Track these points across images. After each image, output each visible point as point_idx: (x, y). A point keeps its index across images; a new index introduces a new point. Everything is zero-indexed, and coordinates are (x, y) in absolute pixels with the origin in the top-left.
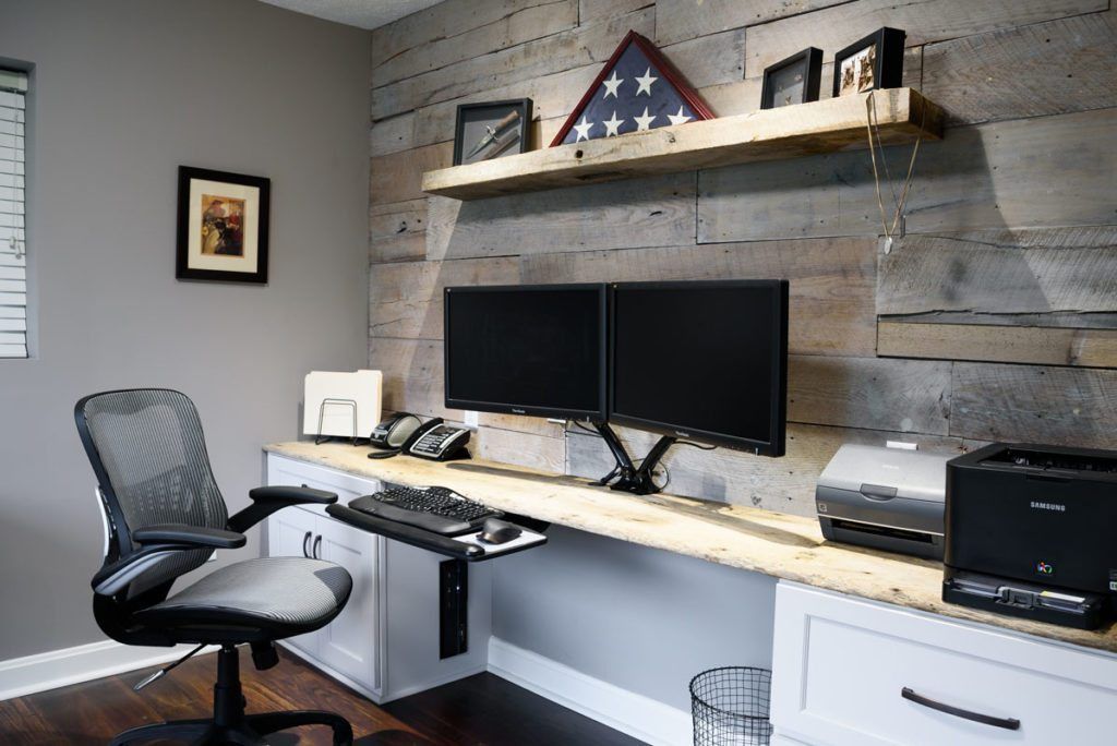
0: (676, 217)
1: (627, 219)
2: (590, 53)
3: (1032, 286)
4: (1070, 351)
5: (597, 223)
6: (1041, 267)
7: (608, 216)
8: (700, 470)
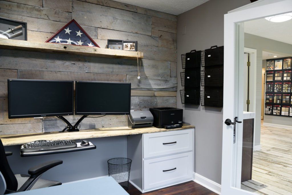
0: (79, 65)
1: (64, 64)
2: (48, 17)
3: (150, 85)
4: (154, 94)
5: (53, 64)
6: (151, 82)
7: (56, 62)
8: (88, 123)
